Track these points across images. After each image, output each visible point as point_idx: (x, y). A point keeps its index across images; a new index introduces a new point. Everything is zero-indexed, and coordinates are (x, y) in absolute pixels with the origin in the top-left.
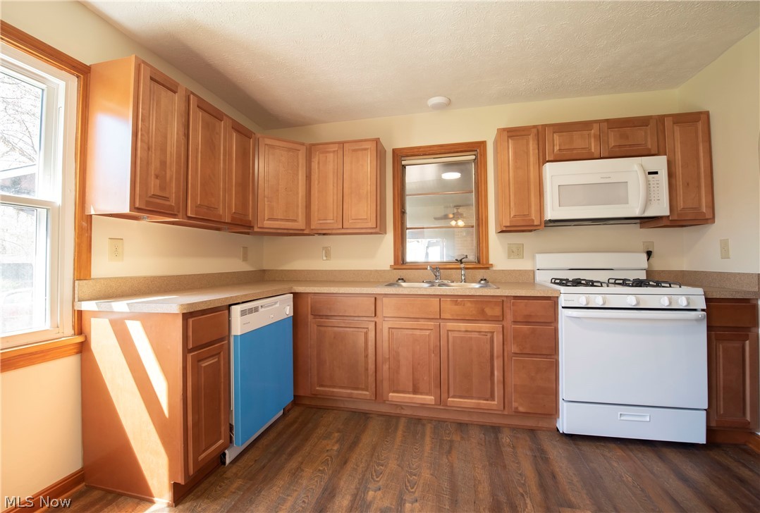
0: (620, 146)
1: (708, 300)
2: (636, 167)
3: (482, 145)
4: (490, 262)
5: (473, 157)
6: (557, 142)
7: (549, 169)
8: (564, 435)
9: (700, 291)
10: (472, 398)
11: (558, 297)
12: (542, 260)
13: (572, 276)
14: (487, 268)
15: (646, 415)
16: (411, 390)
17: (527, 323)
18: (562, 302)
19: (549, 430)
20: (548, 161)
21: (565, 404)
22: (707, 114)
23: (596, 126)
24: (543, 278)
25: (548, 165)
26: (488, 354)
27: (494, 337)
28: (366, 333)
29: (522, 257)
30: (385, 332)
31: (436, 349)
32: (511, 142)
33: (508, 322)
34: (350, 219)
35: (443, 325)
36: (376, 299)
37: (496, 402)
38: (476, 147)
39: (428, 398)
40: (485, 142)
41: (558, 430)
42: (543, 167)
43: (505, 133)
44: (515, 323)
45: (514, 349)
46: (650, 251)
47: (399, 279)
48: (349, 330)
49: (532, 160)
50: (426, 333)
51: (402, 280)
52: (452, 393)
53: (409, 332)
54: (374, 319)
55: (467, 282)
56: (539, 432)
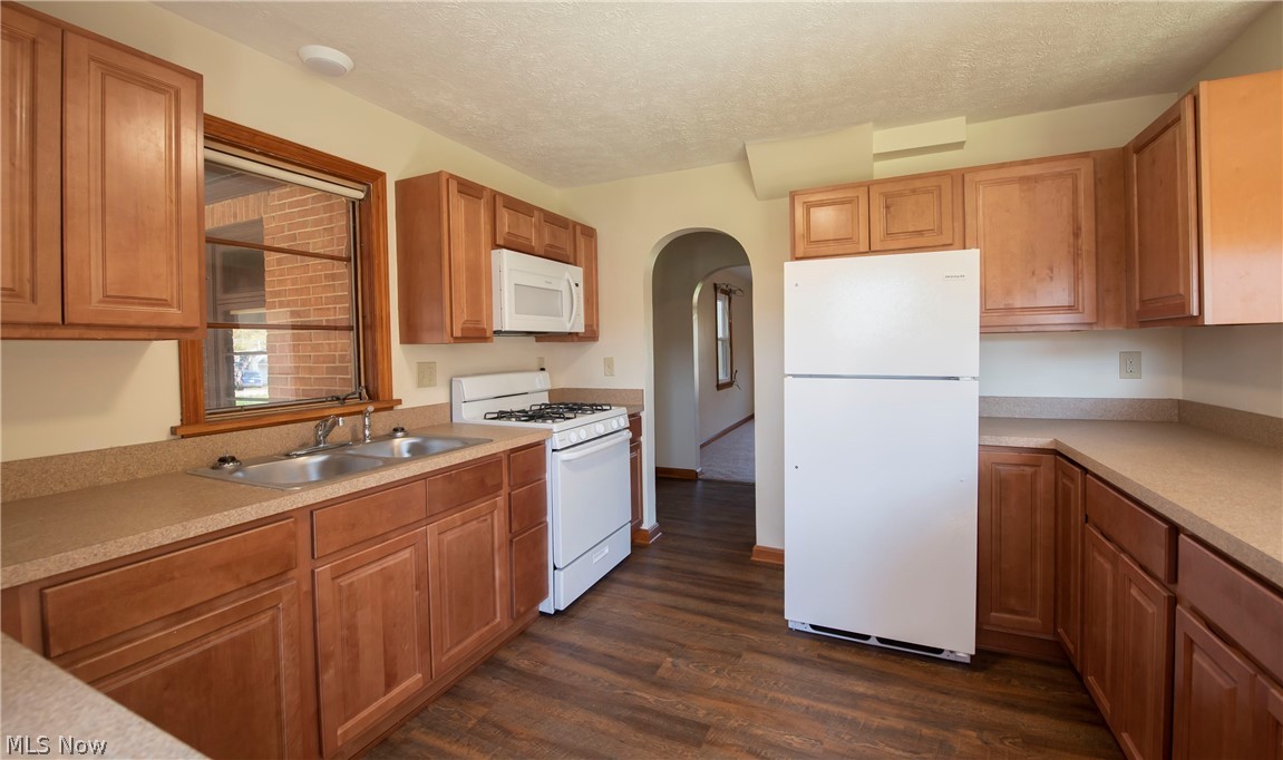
1: (630, 416)
2: (567, 275)
3: (380, 178)
4: (396, 397)
5: (361, 195)
6: (505, 217)
7: (502, 259)
8: (557, 613)
9: (624, 410)
10: (472, 633)
11: (545, 441)
12: (470, 387)
13: (511, 405)
14: (391, 408)
16: (382, 687)
17: (522, 485)
18: (557, 441)
19: (535, 620)
20: (500, 246)
21: (559, 573)
22: (596, 231)
23: (535, 213)
24: (470, 415)
25: (505, 252)
26: (489, 550)
27: (494, 518)
28: (274, 620)
29: (435, 385)
30: (324, 594)
31: (421, 581)
32: (462, 203)
33: (505, 489)
34: (97, 294)
35: (432, 528)
36: (295, 522)
37: (498, 619)
38: (369, 178)
39: (411, 682)
40: (382, 175)
41: (542, 614)
42: (495, 253)
43: (455, 182)
44: (512, 487)
45: (515, 526)
46: (543, 369)
47: (223, 460)
48: (216, 640)
49: (485, 237)
50: (406, 554)
51: (233, 459)
52: (447, 644)
53: (374, 568)
54: (292, 574)
55: (376, 439)
56: (530, 629)
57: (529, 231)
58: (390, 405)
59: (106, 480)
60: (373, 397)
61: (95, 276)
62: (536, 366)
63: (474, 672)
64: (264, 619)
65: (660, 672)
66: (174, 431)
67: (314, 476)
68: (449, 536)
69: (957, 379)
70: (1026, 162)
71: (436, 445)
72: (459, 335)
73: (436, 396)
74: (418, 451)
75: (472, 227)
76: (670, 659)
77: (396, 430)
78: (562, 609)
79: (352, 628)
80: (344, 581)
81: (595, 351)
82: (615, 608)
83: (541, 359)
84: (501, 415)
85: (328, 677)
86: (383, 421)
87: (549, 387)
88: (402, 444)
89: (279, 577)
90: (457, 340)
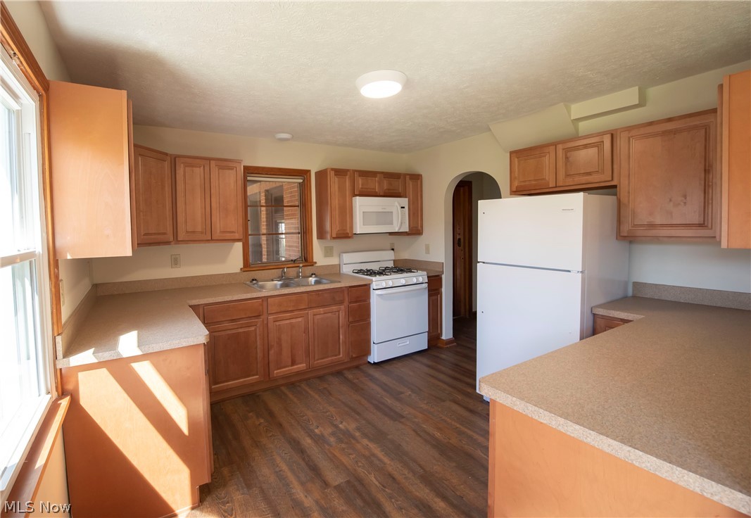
0: (389, 190)
1: (428, 277)
2: (396, 204)
3: (308, 172)
4: (314, 261)
5: (302, 181)
6: (360, 182)
7: (358, 201)
8: (375, 363)
9: (425, 273)
10: (328, 357)
11: (370, 284)
12: (347, 258)
13: (364, 267)
14: (313, 265)
15: (407, 341)
16: (290, 363)
17: (356, 302)
18: (374, 286)
19: (365, 364)
20: (357, 195)
21: (376, 346)
22: (421, 175)
23: (378, 175)
24: (347, 270)
25: (358, 198)
26: (337, 326)
27: (340, 314)
28: (255, 330)
29: (333, 256)
30: (271, 325)
31: (306, 330)
32: (336, 179)
33: (346, 303)
34: (218, 231)
35: (311, 312)
36: (263, 301)
37: (341, 356)
38: (304, 174)
39: (301, 366)
40: (309, 171)
41: (369, 362)
42: (354, 198)
43: (333, 172)
44: (350, 303)
45: (351, 319)
46: (393, 249)
47: (253, 280)
48: (241, 330)
49: (348, 193)
50: (300, 319)
51: (256, 280)
52: (316, 358)
53: (288, 322)
54: (261, 317)
55: (303, 277)
56: (361, 367)
57: (374, 184)
58: (313, 264)
59: (225, 283)
60: (306, 260)
61: (219, 225)
62: (389, 247)
63: (332, 374)
64: (253, 328)
65: (402, 396)
66: (241, 269)
67: (278, 287)
68: (318, 317)
69: (569, 271)
70: (670, 120)
71: (324, 281)
72: (335, 236)
73: (333, 261)
74: (317, 282)
75: (341, 189)
76: (410, 393)
77: (312, 274)
78: (376, 361)
79: (280, 339)
80: (277, 323)
81: (422, 241)
82: (403, 370)
83: (393, 244)
84: (360, 271)
85: (272, 352)
86: (309, 270)
87: (393, 258)
88: (312, 280)
89: (258, 316)
90: (334, 238)
